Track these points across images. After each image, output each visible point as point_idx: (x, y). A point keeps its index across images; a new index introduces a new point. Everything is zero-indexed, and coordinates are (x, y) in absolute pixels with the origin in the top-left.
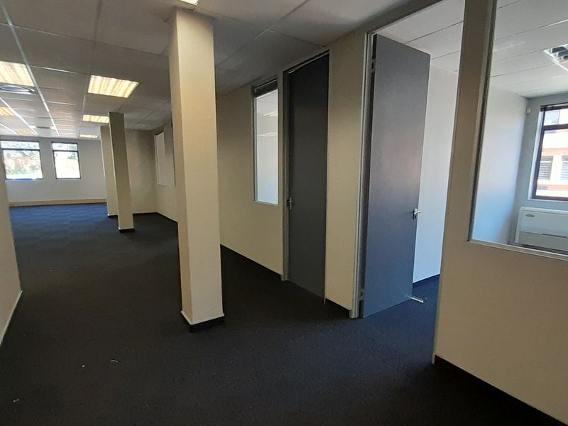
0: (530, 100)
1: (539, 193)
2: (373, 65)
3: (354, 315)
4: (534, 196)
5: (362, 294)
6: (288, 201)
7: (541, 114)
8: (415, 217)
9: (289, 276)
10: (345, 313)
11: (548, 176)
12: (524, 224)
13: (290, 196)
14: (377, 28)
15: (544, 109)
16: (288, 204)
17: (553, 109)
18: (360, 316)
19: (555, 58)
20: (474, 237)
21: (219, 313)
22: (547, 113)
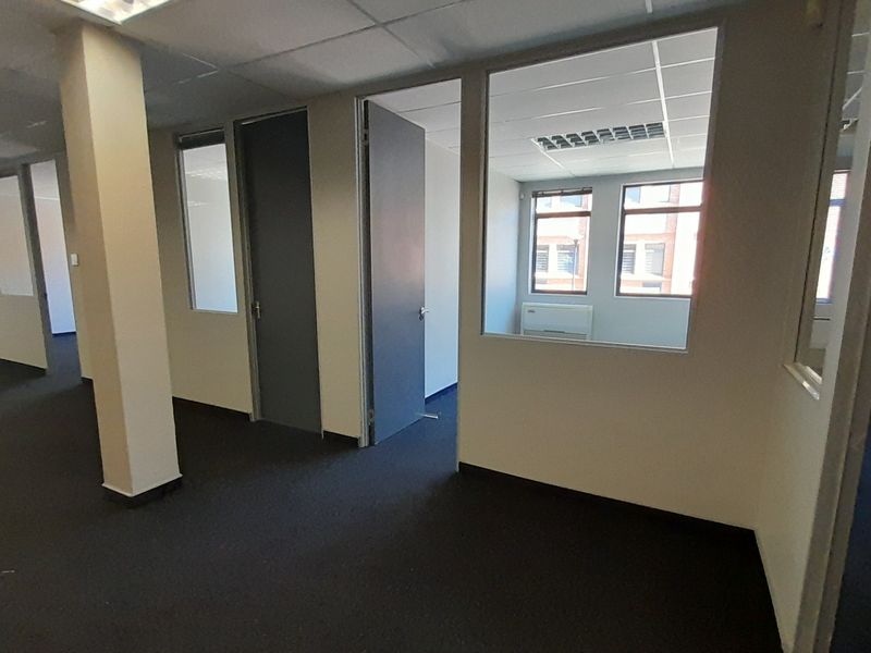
0: (522, 185)
1: (538, 287)
2: (366, 137)
3: (364, 443)
4: (534, 291)
5: (371, 416)
6: (253, 306)
7: (533, 200)
8: (422, 317)
9: (263, 415)
10: (353, 443)
11: (545, 268)
12: (528, 322)
13: (255, 299)
14: (370, 95)
15: (536, 195)
16: (254, 311)
17: (543, 195)
18: (371, 443)
19: (540, 146)
20: (486, 331)
21: (174, 473)
22: (538, 199)
